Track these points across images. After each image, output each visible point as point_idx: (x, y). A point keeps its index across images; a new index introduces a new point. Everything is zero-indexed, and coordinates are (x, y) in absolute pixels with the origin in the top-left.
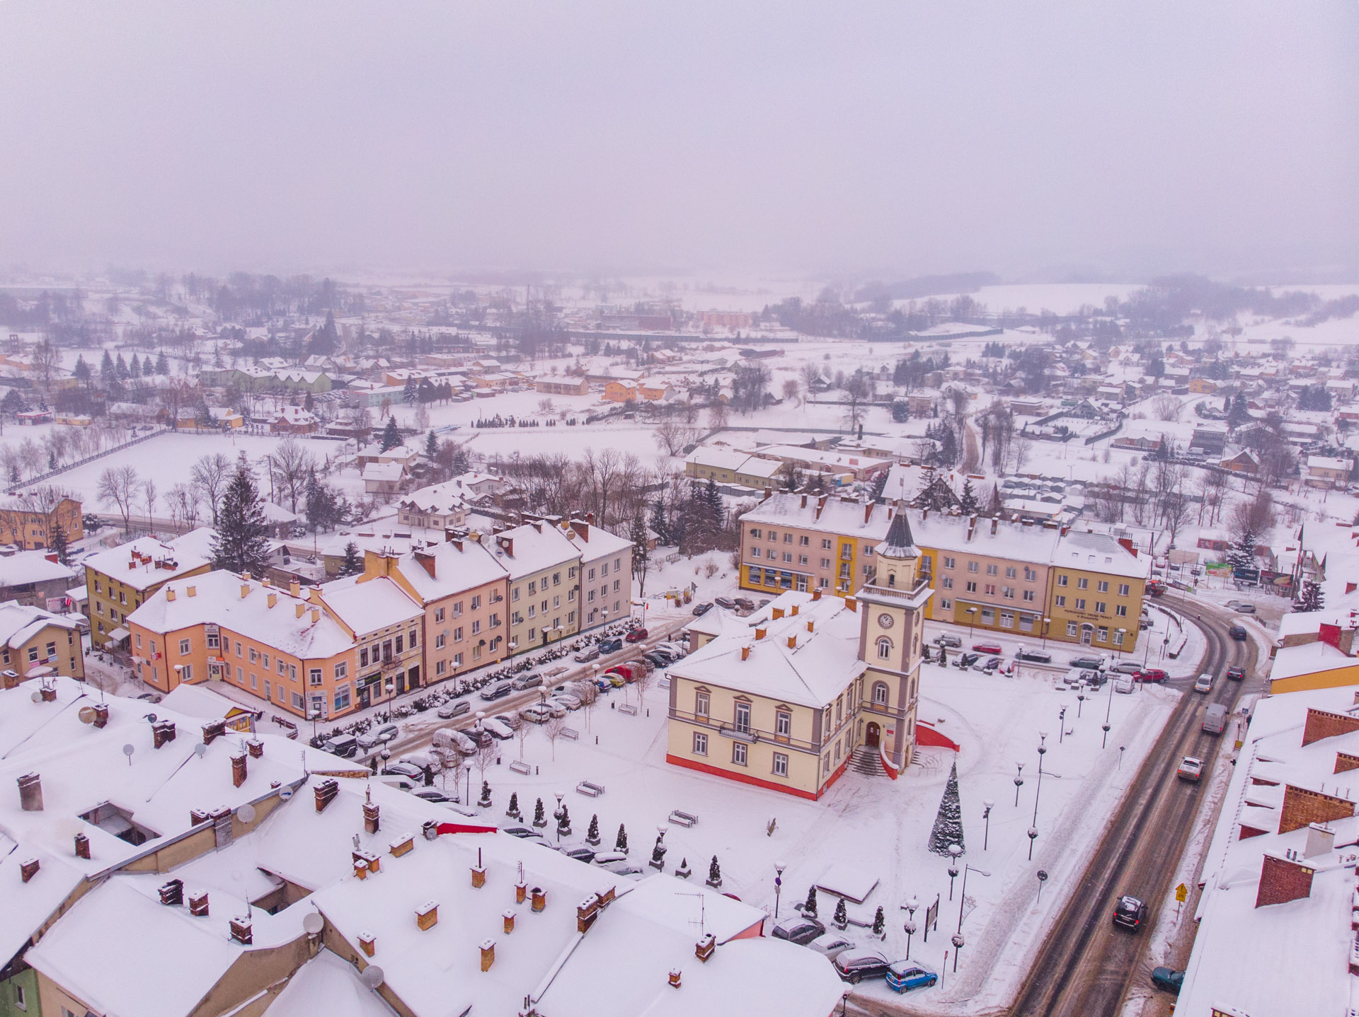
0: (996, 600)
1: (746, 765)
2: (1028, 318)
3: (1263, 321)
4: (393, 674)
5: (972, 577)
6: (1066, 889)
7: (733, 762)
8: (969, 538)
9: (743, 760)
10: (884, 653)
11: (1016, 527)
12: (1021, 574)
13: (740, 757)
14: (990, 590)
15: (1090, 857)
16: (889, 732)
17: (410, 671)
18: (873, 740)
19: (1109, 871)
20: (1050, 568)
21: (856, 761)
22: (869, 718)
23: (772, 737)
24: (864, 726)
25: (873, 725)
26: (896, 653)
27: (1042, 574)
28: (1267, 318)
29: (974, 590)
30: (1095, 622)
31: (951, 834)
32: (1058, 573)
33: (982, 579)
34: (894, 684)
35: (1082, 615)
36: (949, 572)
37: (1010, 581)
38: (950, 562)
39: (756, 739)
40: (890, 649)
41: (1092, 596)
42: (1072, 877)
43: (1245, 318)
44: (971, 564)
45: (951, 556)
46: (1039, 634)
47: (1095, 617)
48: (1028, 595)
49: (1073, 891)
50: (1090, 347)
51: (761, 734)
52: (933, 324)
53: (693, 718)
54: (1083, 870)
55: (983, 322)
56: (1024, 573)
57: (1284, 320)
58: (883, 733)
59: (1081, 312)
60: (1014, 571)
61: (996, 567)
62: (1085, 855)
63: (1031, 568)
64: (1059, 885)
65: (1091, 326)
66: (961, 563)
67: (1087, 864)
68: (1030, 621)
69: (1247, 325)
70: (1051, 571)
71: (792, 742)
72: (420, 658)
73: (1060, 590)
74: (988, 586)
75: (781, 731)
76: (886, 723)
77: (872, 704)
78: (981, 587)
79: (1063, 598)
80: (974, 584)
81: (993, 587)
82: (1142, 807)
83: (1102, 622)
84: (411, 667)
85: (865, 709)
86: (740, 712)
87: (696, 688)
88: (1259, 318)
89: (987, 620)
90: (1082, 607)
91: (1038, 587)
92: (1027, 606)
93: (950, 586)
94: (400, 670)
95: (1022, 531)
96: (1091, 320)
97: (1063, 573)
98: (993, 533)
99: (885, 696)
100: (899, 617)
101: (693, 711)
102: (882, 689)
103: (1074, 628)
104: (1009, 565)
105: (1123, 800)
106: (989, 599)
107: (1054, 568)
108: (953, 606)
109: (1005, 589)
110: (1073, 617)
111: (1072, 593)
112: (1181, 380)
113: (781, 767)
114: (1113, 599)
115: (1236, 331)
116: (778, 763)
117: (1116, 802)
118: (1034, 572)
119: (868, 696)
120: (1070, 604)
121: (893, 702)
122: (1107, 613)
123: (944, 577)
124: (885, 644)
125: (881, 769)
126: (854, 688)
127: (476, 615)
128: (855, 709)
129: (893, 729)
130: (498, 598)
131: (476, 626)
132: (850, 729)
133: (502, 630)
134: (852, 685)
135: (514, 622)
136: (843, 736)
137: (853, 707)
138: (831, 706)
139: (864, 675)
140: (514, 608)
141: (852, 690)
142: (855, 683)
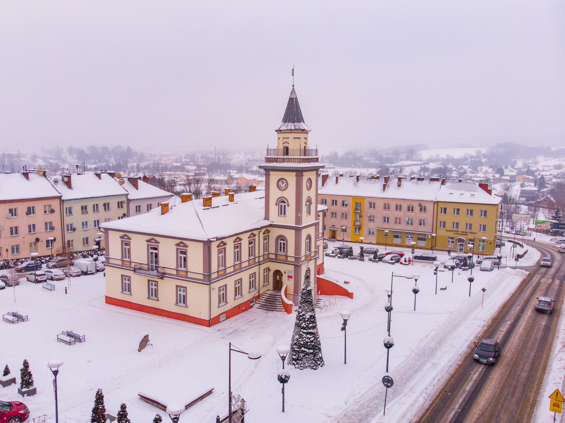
0: (402, 227)
1: (158, 300)
2: (440, 160)
3: (548, 160)
5: (386, 213)
6: (421, 401)
7: (149, 298)
8: (384, 190)
9: (156, 296)
10: (282, 212)
11: (413, 182)
12: (417, 208)
13: (153, 293)
14: (398, 221)
15: (452, 371)
16: (290, 277)
18: (278, 285)
19: (471, 384)
20: (435, 203)
21: (262, 301)
22: (274, 267)
23: (174, 272)
24: (271, 274)
25: (277, 273)
26: (291, 210)
27: (430, 207)
28: (550, 159)
29: (388, 222)
30: (466, 236)
31: (305, 345)
32: (440, 205)
33: (392, 214)
34: (290, 235)
35: (457, 232)
36: (372, 211)
37: (410, 214)
38: (372, 205)
39: (162, 276)
40: (287, 206)
41: (463, 219)
42: (431, 388)
43: (540, 158)
44: (385, 205)
45: (372, 201)
46: (430, 247)
47: (465, 233)
48: (422, 223)
49: (429, 402)
50: (469, 168)
51: (168, 271)
52: (397, 161)
53: (120, 263)
54: (443, 382)
55: (420, 160)
56: (419, 208)
57: (558, 159)
58: (285, 278)
59: (465, 157)
60: (412, 208)
61: (400, 206)
62: (446, 368)
63: (423, 205)
64: (414, 396)
65: (470, 162)
66: (379, 205)
67: (447, 376)
68: (424, 239)
69: (541, 161)
70: (436, 205)
71: (190, 275)
73: (442, 217)
74: (396, 218)
75: (181, 267)
76: (287, 269)
77: (276, 255)
78: (392, 219)
79: (444, 223)
80: (388, 218)
81: (400, 219)
82: (503, 333)
83: (471, 236)
85: (271, 260)
86: (152, 253)
87: (121, 237)
88: (546, 159)
89: (397, 241)
90: (457, 227)
91: (428, 216)
92: (422, 229)
93: (373, 221)
95: (417, 184)
96: (469, 160)
97: (444, 206)
98: (399, 186)
99: (284, 247)
100: (291, 178)
101: (120, 257)
102: (282, 242)
103: (452, 242)
104: (408, 203)
105: (485, 328)
106: (398, 227)
107: (437, 202)
108: (375, 233)
109: (407, 219)
110: (452, 234)
111: (449, 218)
112: (512, 177)
113: (182, 300)
114: (477, 220)
115: (537, 163)
116: (180, 295)
117: (479, 329)
118: (425, 207)
119: (272, 249)
120: (449, 226)
121: (291, 251)
122: (473, 230)
123: (369, 215)
124: (283, 204)
125: (280, 306)
126: (257, 238)
127: (32, 219)
128: (259, 257)
129: (292, 274)
130: (52, 211)
131: (32, 228)
132: (255, 273)
133: (57, 234)
134: (255, 235)
135: (68, 230)
136: (245, 276)
137: (257, 255)
138: (225, 244)
139: (269, 232)
140: (68, 220)
141: (254, 240)
142: (257, 234)
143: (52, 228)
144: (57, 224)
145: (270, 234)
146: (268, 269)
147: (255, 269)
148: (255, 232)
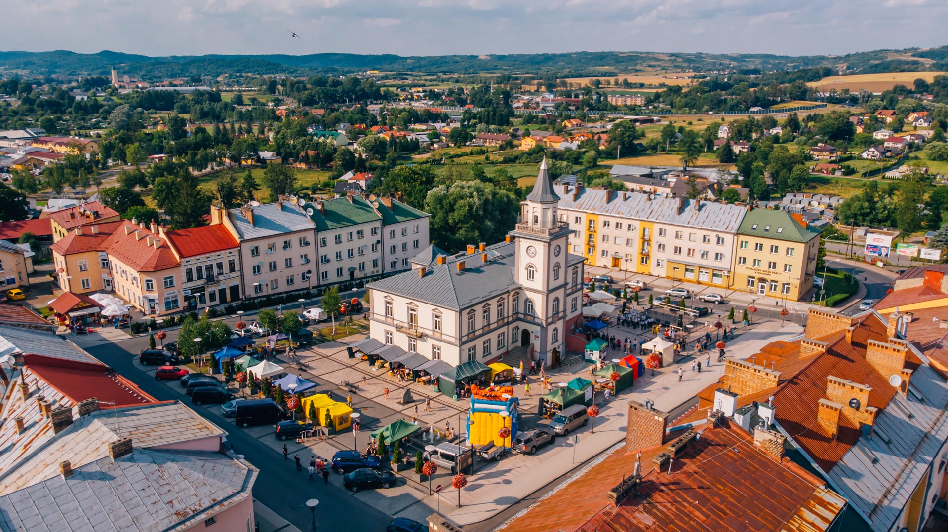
0: (696, 259)
4: (215, 288)
5: (678, 242)
8: (679, 215)
9: (415, 351)
10: (531, 276)
12: (714, 240)
13: (413, 348)
14: (691, 252)
16: (537, 337)
17: (231, 288)
18: (526, 343)
20: (735, 235)
22: (523, 326)
23: (431, 333)
24: (520, 332)
25: (526, 332)
26: (539, 276)
27: (729, 240)
29: (680, 252)
30: (768, 276)
32: (741, 239)
33: (685, 244)
34: (538, 300)
35: (758, 271)
36: (663, 239)
37: (706, 246)
38: (664, 231)
39: (420, 335)
40: (535, 273)
41: (766, 256)
44: (678, 232)
45: (664, 227)
46: (727, 285)
47: (768, 273)
48: (718, 256)
51: (424, 331)
53: (383, 319)
58: (532, 336)
60: (709, 238)
63: (721, 236)
68: (720, 276)
70: (736, 238)
71: (444, 336)
72: (239, 279)
73: (742, 252)
74: (690, 250)
75: (436, 328)
76: (534, 329)
77: (525, 315)
78: (684, 250)
79: (745, 259)
80: (680, 248)
81: (693, 250)
83: (773, 276)
84: (231, 285)
85: (520, 320)
86: (411, 314)
87: (385, 297)
90: (759, 265)
91: (726, 250)
92: (718, 264)
93: (663, 250)
94: (222, 287)
97: (745, 239)
99: (532, 309)
100: (541, 249)
102: (531, 304)
103: (753, 281)
104: (705, 233)
106: (690, 260)
107: (738, 235)
108: (664, 265)
109: (702, 252)
110: (752, 273)
111: (751, 254)
113: (437, 357)
114: (781, 259)
116: (436, 352)
118: (723, 239)
119: (521, 310)
120: (750, 263)
122: (777, 270)
123: (658, 243)
124: (532, 269)
126: (506, 301)
127: (288, 254)
128: (508, 317)
129: (539, 334)
130: (307, 244)
131: (289, 263)
132: (504, 333)
133: (312, 266)
134: (503, 299)
135: (322, 261)
136: (493, 337)
137: (506, 315)
138: (474, 311)
139: (518, 293)
140: (323, 251)
141: (503, 303)
142: (506, 298)
143: (308, 261)
144: (312, 257)
145: (519, 295)
146: (517, 328)
147: (504, 329)
148: (503, 296)
